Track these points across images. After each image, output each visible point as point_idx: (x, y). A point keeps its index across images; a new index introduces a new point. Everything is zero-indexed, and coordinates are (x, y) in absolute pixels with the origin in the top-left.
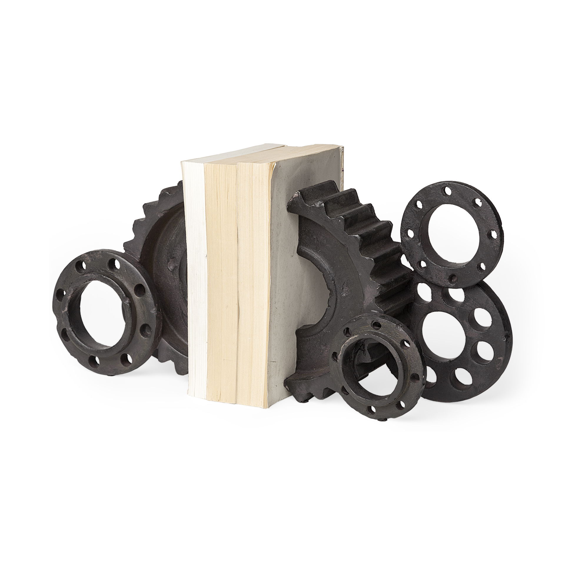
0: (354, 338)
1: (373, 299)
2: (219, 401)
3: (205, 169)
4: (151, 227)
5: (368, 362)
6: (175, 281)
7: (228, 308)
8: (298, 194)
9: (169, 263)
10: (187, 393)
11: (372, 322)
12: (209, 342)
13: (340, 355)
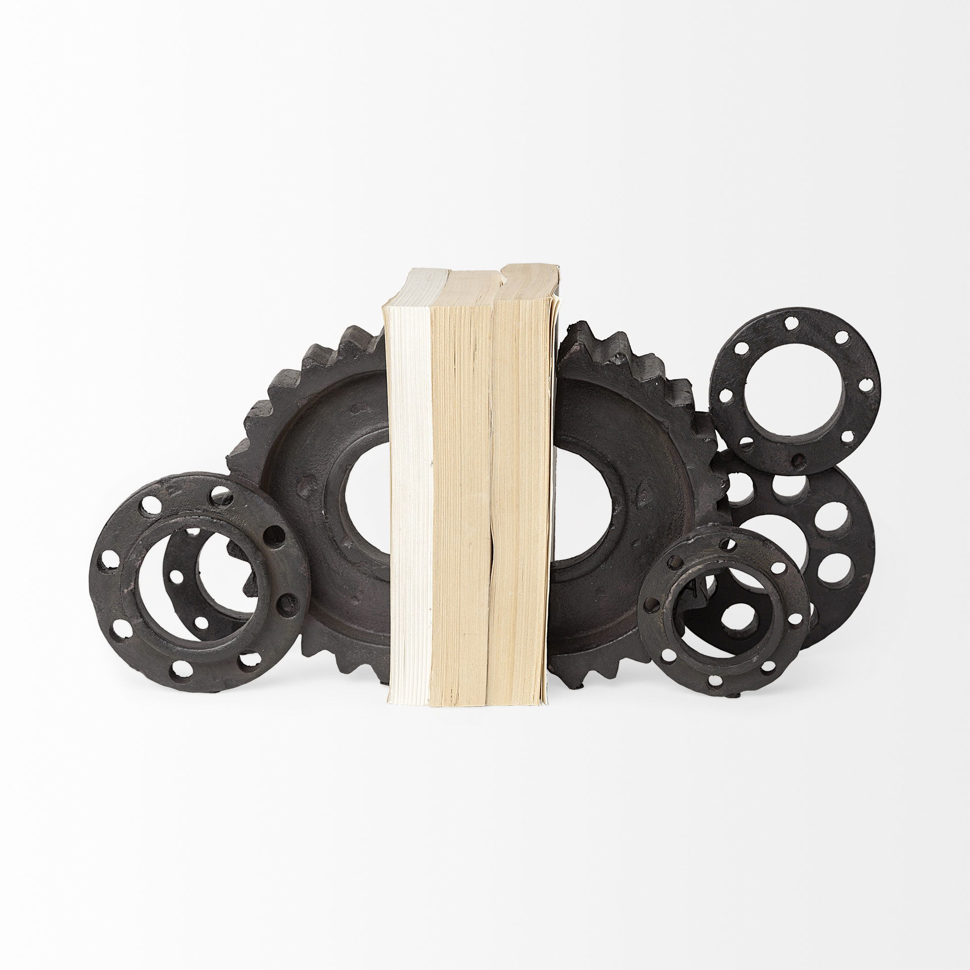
0: (697, 571)
1: (713, 504)
2: (455, 705)
3: (431, 315)
4: (283, 426)
5: (702, 607)
6: (312, 515)
7: (471, 547)
8: (580, 346)
9: (299, 485)
10: (388, 701)
11: (720, 542)
12: (436, 609)
13: (670, 601)
